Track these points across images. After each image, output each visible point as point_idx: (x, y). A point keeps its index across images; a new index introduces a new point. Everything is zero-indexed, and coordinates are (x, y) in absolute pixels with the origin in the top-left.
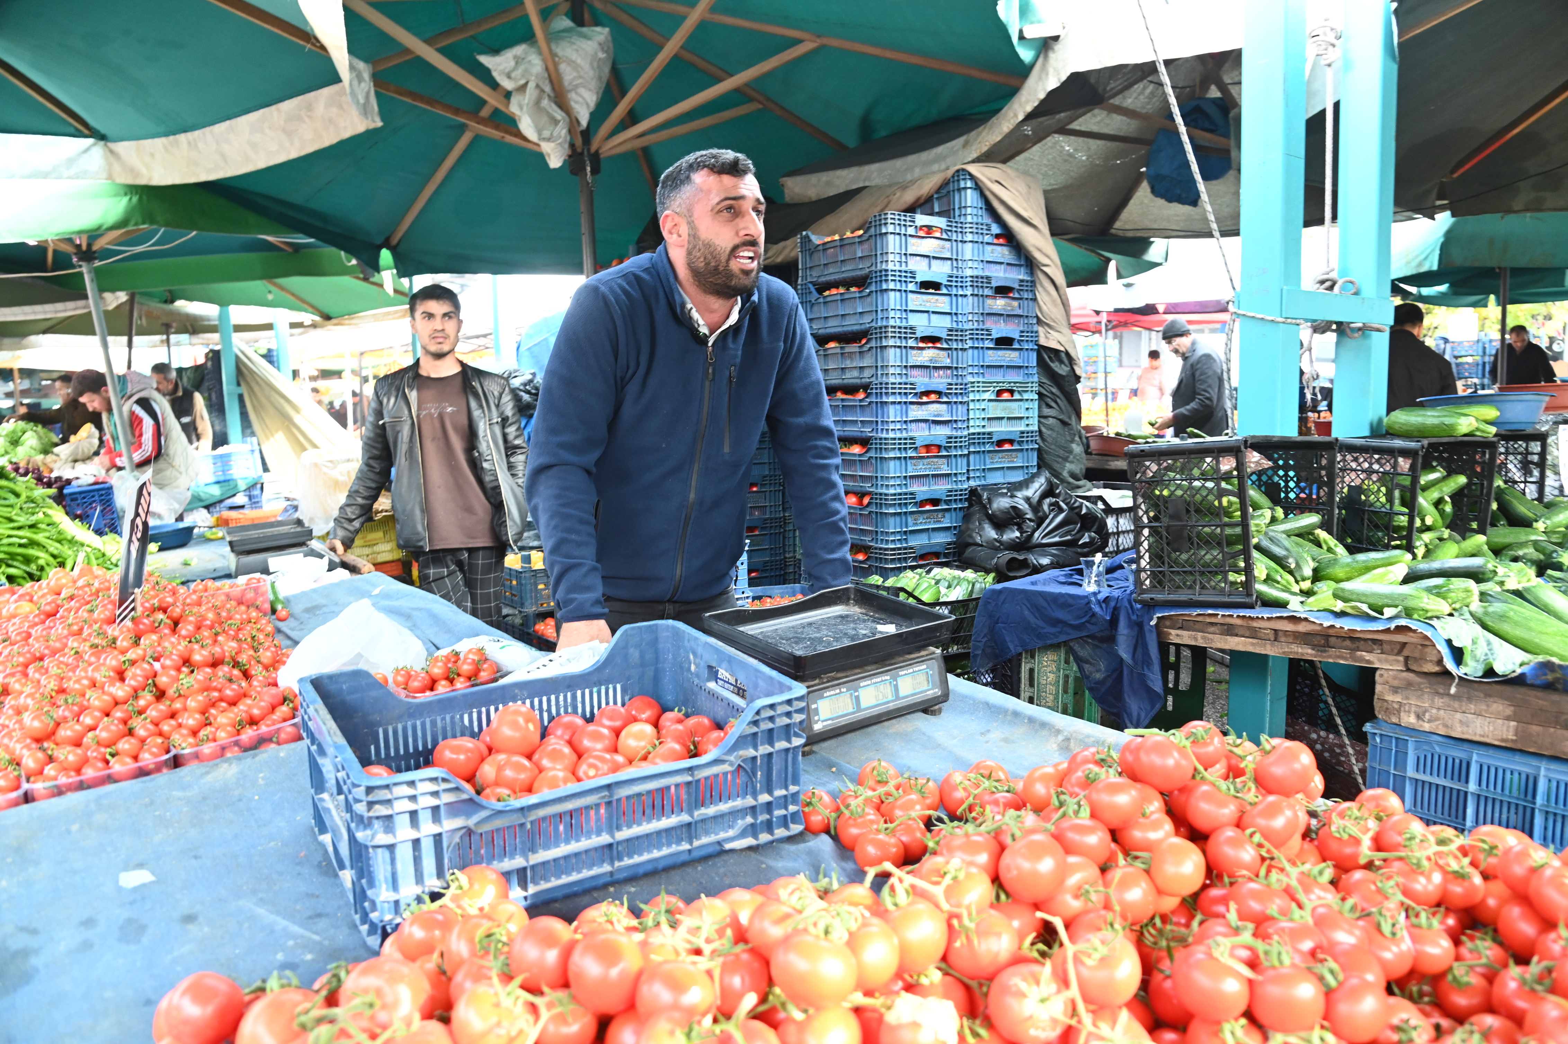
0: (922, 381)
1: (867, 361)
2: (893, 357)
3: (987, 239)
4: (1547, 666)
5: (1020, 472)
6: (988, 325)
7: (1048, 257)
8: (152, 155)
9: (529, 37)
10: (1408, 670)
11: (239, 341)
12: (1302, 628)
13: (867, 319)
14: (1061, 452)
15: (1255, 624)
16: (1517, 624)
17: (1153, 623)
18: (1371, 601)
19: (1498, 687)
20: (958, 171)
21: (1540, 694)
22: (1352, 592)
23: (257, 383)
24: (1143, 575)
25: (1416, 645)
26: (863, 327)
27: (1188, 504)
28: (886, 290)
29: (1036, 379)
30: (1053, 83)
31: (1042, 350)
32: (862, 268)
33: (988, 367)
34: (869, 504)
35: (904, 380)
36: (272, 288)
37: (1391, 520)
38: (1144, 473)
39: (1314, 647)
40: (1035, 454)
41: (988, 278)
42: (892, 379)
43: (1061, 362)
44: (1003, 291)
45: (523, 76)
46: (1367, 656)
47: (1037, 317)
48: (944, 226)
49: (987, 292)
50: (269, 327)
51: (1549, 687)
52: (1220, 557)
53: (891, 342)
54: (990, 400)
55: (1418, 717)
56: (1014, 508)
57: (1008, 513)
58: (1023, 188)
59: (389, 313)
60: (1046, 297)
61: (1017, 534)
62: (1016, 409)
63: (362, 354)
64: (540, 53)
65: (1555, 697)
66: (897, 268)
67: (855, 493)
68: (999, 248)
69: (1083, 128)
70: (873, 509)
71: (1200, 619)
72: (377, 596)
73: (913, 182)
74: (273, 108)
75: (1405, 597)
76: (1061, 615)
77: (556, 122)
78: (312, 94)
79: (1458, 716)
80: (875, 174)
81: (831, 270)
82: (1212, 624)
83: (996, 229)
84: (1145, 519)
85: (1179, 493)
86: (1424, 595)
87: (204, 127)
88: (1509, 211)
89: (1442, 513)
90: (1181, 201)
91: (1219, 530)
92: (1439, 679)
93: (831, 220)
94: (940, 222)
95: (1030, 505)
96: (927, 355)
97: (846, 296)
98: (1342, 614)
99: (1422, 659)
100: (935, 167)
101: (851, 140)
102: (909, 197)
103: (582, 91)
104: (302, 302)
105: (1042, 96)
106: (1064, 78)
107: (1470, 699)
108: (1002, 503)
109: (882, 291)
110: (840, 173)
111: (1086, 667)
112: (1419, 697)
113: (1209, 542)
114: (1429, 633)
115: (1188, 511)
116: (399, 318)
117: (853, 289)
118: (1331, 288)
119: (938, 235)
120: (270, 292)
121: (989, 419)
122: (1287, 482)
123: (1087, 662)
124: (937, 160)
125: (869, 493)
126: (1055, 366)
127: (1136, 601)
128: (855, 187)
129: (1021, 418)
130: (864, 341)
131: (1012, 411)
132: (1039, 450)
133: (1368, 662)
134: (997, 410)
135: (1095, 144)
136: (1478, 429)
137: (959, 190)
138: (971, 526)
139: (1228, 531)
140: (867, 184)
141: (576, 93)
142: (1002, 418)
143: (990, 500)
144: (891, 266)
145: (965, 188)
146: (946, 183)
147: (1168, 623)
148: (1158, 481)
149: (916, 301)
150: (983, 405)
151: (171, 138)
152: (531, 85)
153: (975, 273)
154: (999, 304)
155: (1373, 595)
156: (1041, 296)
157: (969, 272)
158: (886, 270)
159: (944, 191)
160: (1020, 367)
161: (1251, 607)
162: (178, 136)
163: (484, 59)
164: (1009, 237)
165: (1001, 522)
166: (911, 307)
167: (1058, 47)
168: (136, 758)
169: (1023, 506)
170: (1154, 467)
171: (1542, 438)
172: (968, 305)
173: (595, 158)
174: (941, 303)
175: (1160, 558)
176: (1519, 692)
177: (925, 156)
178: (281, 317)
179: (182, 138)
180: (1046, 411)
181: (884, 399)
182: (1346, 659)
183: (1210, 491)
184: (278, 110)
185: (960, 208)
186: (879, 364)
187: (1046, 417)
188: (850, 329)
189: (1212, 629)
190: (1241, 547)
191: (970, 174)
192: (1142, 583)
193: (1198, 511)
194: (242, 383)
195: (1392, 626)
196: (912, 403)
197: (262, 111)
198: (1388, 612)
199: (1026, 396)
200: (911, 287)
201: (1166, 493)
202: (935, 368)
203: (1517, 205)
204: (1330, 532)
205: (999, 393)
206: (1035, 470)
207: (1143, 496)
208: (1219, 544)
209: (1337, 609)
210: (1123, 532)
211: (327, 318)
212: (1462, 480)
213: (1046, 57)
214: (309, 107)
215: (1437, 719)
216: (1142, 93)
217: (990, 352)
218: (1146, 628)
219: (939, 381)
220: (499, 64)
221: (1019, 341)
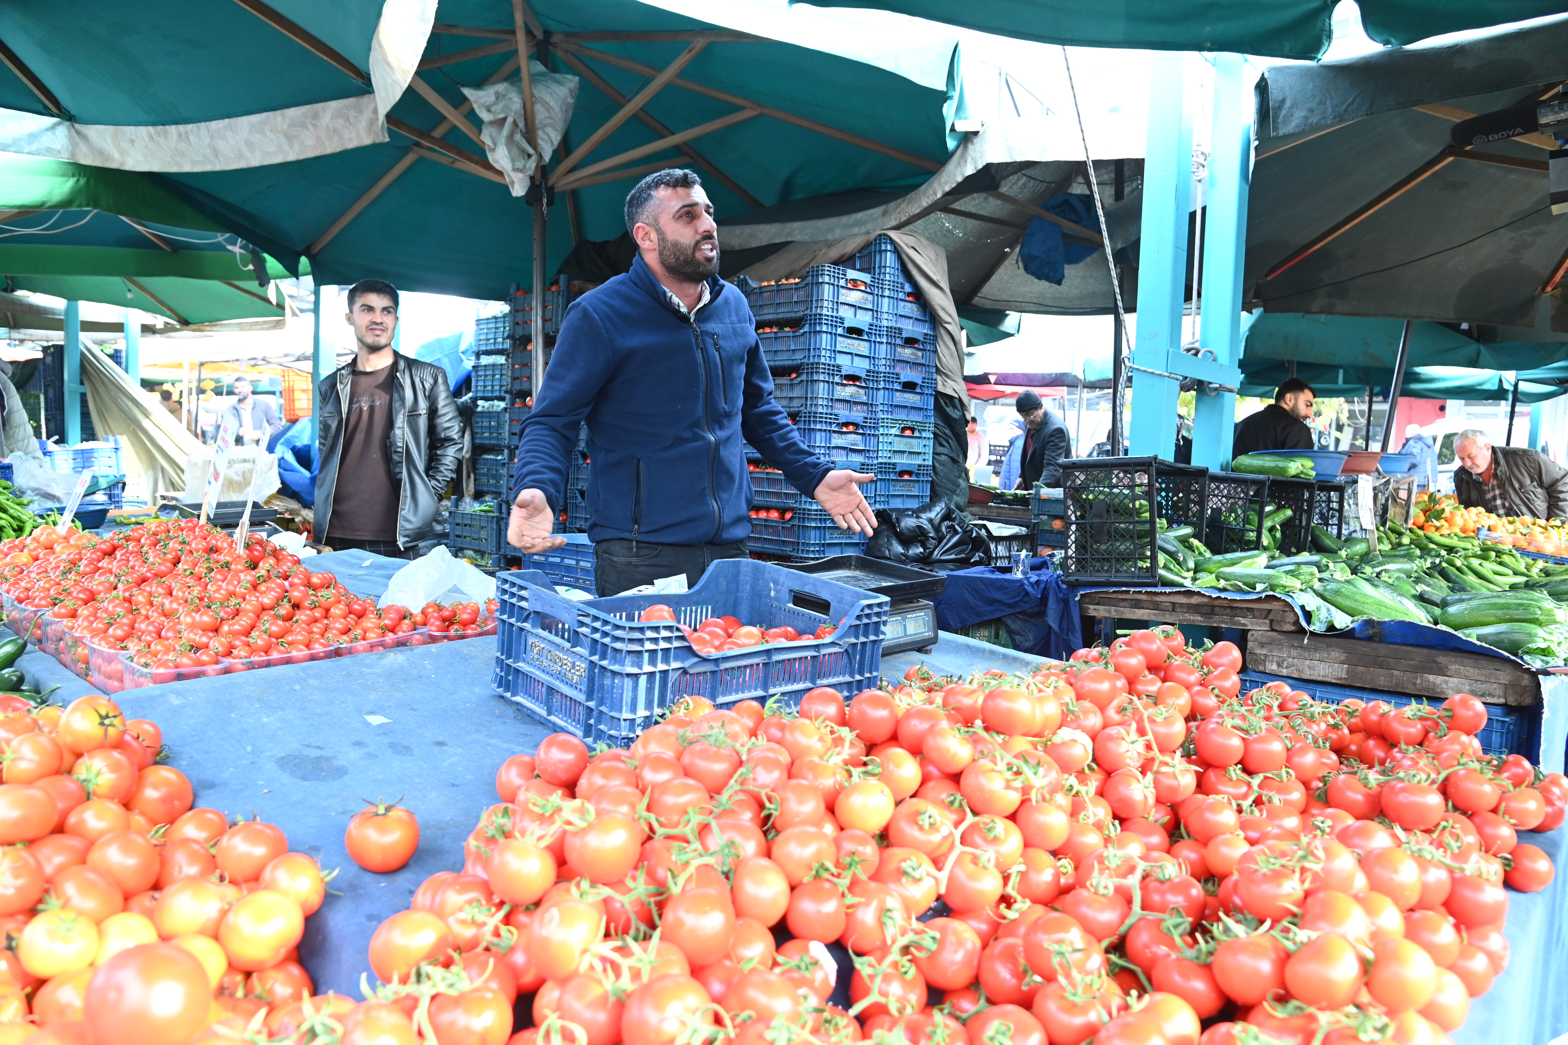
0: (843, 413)
1: (797, 392)
2: (822, 390)
3: (901, 296)
4: (1369, 623)
5: (916, 500)
6: (897, 370)
7: (950, 316)
8: (132, 142)
9: (513, 77)
10: (1273, 630)
11: (86, 338)
12: (1194, 600)
13: (799, 356)
14: (951, 486)
15: (1158, 599)
16: (1347, 597)
17: (1077, 599)
18: (1246, 580)
19: (1336, 640)
20: (880, 235)
21: (1365, 643)
22: (1229, 574)
23: (103, 383)
24: (1070, 562)
25: (1278, 611)
26: (795, 362)
27: (1109, 506)
28: (820, 332)
29: (932, 420)
30: (970, 170)
31: (939, 395)
32: (799, 312)
33: (896, 406)
34: (792, 518)
35: (829, 411)
36: (132, 287)
37: (1243, 535)
38: (1074, 481)
39: (1202, 614)
40: (929, 485)
41: (900, 329)
42: (820, 410)
43: (955, 407)
44: (910, 342)
45: (503, 111)
46: (1243, 620)
47: (936, 366)
48: (868, 281)
49: (899, 341)
50: (118, 327)
51: (1370, 639)
52: (1132, 547)
53: (821, 377)
54: (896, 435)
55: (1279, 665)
56: (919, 527)
57: (914, 531)
58: (932, 255)
59: (252, 324)
60: (945, 350)
61: (921, 550)
62: (916, 445)
63: (202, 364)
64: (521, 92)
65: (1375, 645)
66: (830, 313)
67: (777, 509)
68: (909, 305)
69: (963, 209)
70: (796, 522)
71: (1114, 596)
72: (367, 567)
73: (837, 241)
74: (279, 112)
75: (1269, 577)
76: (997, 596)
77: (530, 156)
78: (320, 105)
79: (1308, 662)
80: (797, 231)
81: (766, 311)
82: (1123, 600)
83: (908, 288)
84: (1073, 518)
85: (1102, 497)
86: (1284, 575)
87: (200, 121)
88: (1308, 311)
89: (1274, 537)
90: (1048, 279)
91: (1131, 527)
92: (1295, 636)
93: (759, 268)
94: (866, 277)
95: (933, 525)
96: (848, 392)
97: (779, 335)
98: (1224, 590)
99: (1282, 621)
100: (856, 230)
101: (769, 199)
102: (835, 253)
103: (549, 130)
104: (159, 304)
105: (960, 179)
106: (980, 167)
107: (1316, 650)
108: (909, 523)
109: (815, 332)
110: (762, 227)
111: (1017, 637)
112: (1280, 650)
113: (1124, 536)
114: (1289, 600)
115: (1108, 511)
116: (268, 329)
117: (787, 329)
118: (1196, 354)
119: (863, 288)
120: (130, 290)
121: (895, 452)
122: (1167, 501)
123: (1018, 634)
124: (858, 223)
125: (792, 510)
126: (949, 410)
127: (1063, 582)
128: (777, 241)
129: (919, 453)
130: (794, 376)
131: (912, 446)
132: (932, 483)
133: (1243, 625)
134: (900, 444)
135: (971, 223)
136: (1302, 472)
137: (880, 252)
138: (880, 542)
139: (1139, 527)
140: (789, 239)
141: (544, 132)
142: (904, 452)
143: (898, 520)
144: (825, 312)
145: (886, 251)
146: (868, 245)
147: (1087, 600)
148: (1084, 488)
149: (843, 344)
150: (890, 439)
151: (160, 128)
152: (510, 120)
153: (890, 324)
154: (907, 353)
155: (1248, 576)
156: (941, 349)
157: (885, 323)
158: (821, 315)
159: (866, 252)
160: (921, 409)
161: (1155, 586)
162: (167, 127)
163: (467, 92)
164: (918, 296)
165: (907, 540)
166: (838, 348)
167: (976, 140)
168: (308, 646)
169: (927, 526)
170: (1082, 477)
171: (1340, 489)
172: (883, 351)
173: (551, 191)
174: (862, 347)
175: (1084, 548)
176: (1350, 643)
177: (845, 219)
178: (135, 318)
179: (173, 129)
180: (940, 449)
181: (812, 426)
182: (1226, 623)
183: (1126, 496)
184: (283, 115)
185: (880, 267)
186: (809, 396)
187: (939, 454)
188: (781, 363)
189: (1123, 604)
190: (1148, 540)
191: (891, 239)
192: (1069, 568)
193: (1116, 511)
194: (85, 382)
195: (1263, 595)
196: (835, 432)
197: (265, 115)
198: (1259, 587)
199: (924, 434)
200: (840, 331)
201: (1091, 497)
202: (856, 403)
203: (1315, 307)
204: (1200, 541)
205: (903, 430)
206: (928, 500)
207: (1072, 499)
208: (1131, 537)
209: (1220, 586)
210: (1001, 558)
211: (185, 323)
212: (1289, 513)
213: (966, 147)
214: (316, 116)
215: (1292, 666)
216: (1016, 183)
217: (898, 394)
218: (1072, 603)
219: (858, 415)
220: (481, 98)
221: (922, 387)
